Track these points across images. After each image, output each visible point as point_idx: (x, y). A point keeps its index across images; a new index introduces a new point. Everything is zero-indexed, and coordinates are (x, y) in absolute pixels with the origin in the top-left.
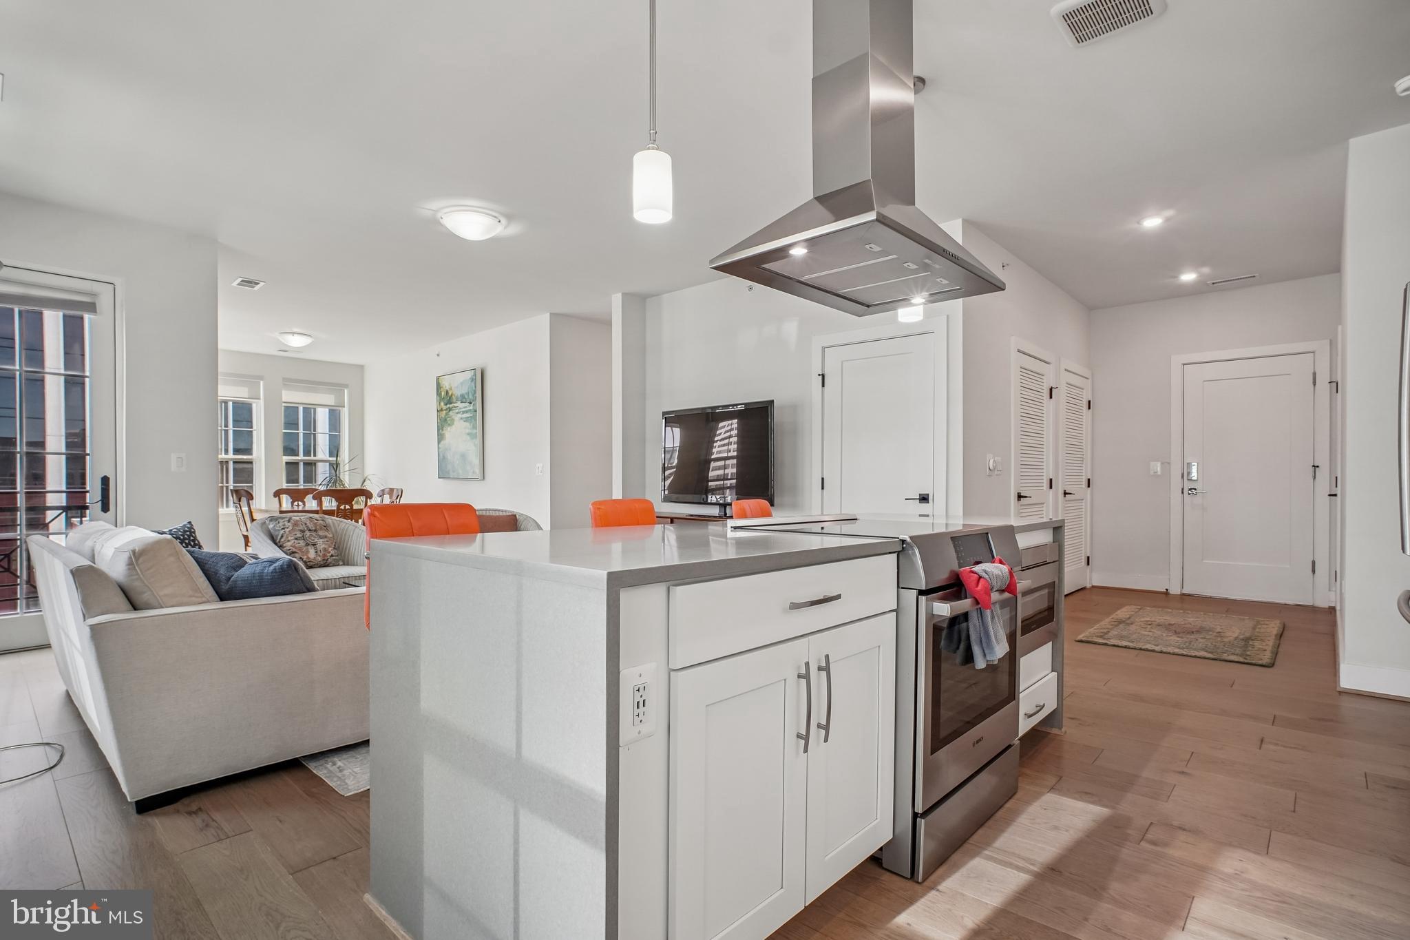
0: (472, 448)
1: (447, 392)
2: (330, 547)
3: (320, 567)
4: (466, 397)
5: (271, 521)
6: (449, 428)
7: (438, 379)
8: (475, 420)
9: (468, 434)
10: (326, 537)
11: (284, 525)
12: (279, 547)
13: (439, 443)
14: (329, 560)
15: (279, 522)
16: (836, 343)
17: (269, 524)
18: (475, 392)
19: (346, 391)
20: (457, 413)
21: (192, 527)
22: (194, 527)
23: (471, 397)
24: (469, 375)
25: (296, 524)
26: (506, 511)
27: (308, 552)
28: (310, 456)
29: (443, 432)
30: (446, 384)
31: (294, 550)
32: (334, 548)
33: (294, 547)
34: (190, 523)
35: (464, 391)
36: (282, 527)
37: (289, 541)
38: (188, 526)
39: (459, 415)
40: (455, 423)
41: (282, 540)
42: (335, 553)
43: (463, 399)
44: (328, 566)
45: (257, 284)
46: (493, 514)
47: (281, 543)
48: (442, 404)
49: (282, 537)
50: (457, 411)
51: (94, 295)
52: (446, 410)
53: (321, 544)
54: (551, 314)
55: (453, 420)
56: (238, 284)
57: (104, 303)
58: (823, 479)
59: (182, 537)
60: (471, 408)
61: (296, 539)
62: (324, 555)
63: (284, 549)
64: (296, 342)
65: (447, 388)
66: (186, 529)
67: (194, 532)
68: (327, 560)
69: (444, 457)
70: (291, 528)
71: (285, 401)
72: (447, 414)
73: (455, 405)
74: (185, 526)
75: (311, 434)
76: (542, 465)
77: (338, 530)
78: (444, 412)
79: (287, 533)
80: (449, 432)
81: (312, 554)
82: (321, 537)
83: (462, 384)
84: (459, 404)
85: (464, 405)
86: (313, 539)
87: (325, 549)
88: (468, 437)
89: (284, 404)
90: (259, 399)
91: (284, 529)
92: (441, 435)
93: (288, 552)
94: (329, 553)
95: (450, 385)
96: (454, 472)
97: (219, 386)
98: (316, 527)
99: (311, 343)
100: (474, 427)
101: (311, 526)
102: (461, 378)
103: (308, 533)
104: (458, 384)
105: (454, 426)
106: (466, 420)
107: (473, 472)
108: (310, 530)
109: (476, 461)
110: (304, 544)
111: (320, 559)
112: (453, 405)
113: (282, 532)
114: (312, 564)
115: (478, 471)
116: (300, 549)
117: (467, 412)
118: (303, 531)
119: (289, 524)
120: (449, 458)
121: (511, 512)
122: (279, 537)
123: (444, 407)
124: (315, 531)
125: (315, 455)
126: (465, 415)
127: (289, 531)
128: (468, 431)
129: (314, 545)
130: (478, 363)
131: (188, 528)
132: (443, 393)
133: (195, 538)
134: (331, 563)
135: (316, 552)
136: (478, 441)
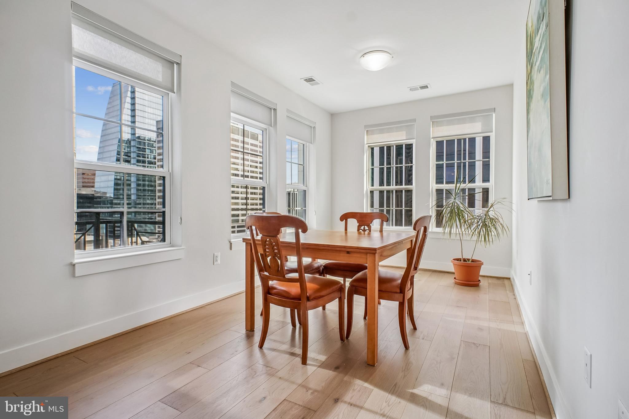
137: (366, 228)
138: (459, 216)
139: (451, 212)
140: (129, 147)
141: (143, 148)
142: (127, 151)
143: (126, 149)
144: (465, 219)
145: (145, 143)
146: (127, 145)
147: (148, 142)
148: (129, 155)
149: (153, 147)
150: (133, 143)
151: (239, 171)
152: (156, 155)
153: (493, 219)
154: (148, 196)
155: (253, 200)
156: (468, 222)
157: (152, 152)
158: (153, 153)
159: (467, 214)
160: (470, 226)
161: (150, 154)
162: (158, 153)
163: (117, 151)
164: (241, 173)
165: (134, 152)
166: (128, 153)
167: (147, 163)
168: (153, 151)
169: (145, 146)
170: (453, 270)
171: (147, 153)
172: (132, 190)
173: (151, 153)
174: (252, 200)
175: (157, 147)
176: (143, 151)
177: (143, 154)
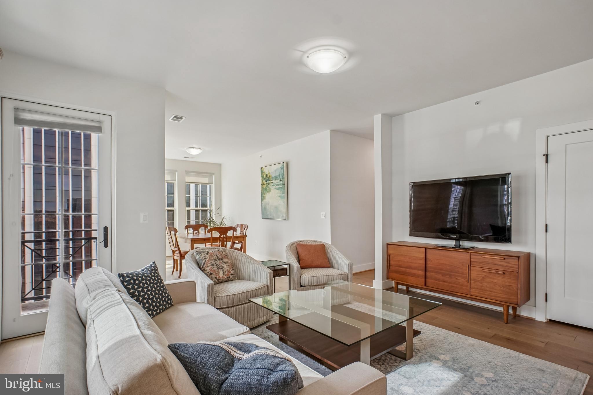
0: (281, 204)
1: (267, 175)
2: (230, 269)
3: (225, 282)
4: (278, 177)
5: (197, 254)
6: (268, 194)
7: (261, 169)
8: (284, 189)
9: (279, 196)
10: (228, 262)
11: (205, 256)
12: (202, 270)
13: (262, 200)
14: (231, 277)
15: (202, 255)
16: (554, 134)
17: (196, 256)
18: (284, 174)
19: (213, 176)
20: (273, 186)
21: (155, 267)
22: (157, 266)
23: (281, 177)
24: (280, 166)
25: (211, 256)
26: (317, 241)
27: (219, 273)
28: (198, 207)
29: (265, 195)
30: (266, 171)
31: (212, 272)
32: (233, 269)
33: (211, 270)
34: (154, 262)
35: (277, 174)
36: (204, 258)
37: (208, 267)
38: (153, 265)
39: (274, 187)
40: (271, 191)
41: (204, 266)
43: (276, 178)
44: (230, 281)
45: (182, 118)
46: (310, 243)
47: (204, 268)
48: (264, 181)
49: (204, 264)
50: (273, 184)
51: (101, 122)
52: (266, 184)
53: (226, 268)
54: (331, 130)
55: (270, 190)
56: (172, 120)
57: (106, 127)
58: (546, 225)
59: (150, 275)
60: (281, 183)
61: (212, 265)
62: (228, 275)
63: (206, 272)
64: (195, 152)
65: (267, 173)
66: (153, 268)
67: (157, 270)
69: (265, 208)
70: (209, 258)
71: (187, 181)
72: (266, 186)
73: (271, 181)
74: (151, 265)
75: (198, 197)
76: (325, 213)
77: (232, 257)
78: (265, 185)
79: (207, 261)
80: (268, 196)
81: (221, 275)
82: (225, 263)
83: (276, 170)
84: (274, 181)
85: (277, 181)
86: (221, 264)
87: (228, 271)
88: (279, 198)
89: (186, 183)
90: (176, 181)
91: (205, 259)
92: (263, 197)
93: (208, 273)
94: (230, 273)
95: (268, 171)
96: (270, 215)
97: (166, 176)
98: (222, 256)
99: (201, 153)
100: (283, 193)
101: (219, 256)
102: (275, 167)
103: (218, 261)
104: (273, 171)
105: (271, 193)
106: (278, 189)
107: (282, 216)
108: (219, 259)
109: (284, 210)
110: (217, 268)
112: (270, 181)
113: (204, 261)
114: (221, 280)
115: (285, 215)
116: (215, 271)
117: (278, 185)
118: (215, 260)
119: (208, 256)
120: (268, 208)
121: (321, 242)
122: (202, 264)
123: (265, 183)
124: (222, 259)
125: (199, 207)
126: (278, 187)
127: (208, 260)
128: (279, 195)
129: (222, 268)
130: (285, 160)
131: (153, 267)
132: (264, 176)
133: (158, 274)
134: (231, 279)
135: (224, 273)
136: (285, 200)
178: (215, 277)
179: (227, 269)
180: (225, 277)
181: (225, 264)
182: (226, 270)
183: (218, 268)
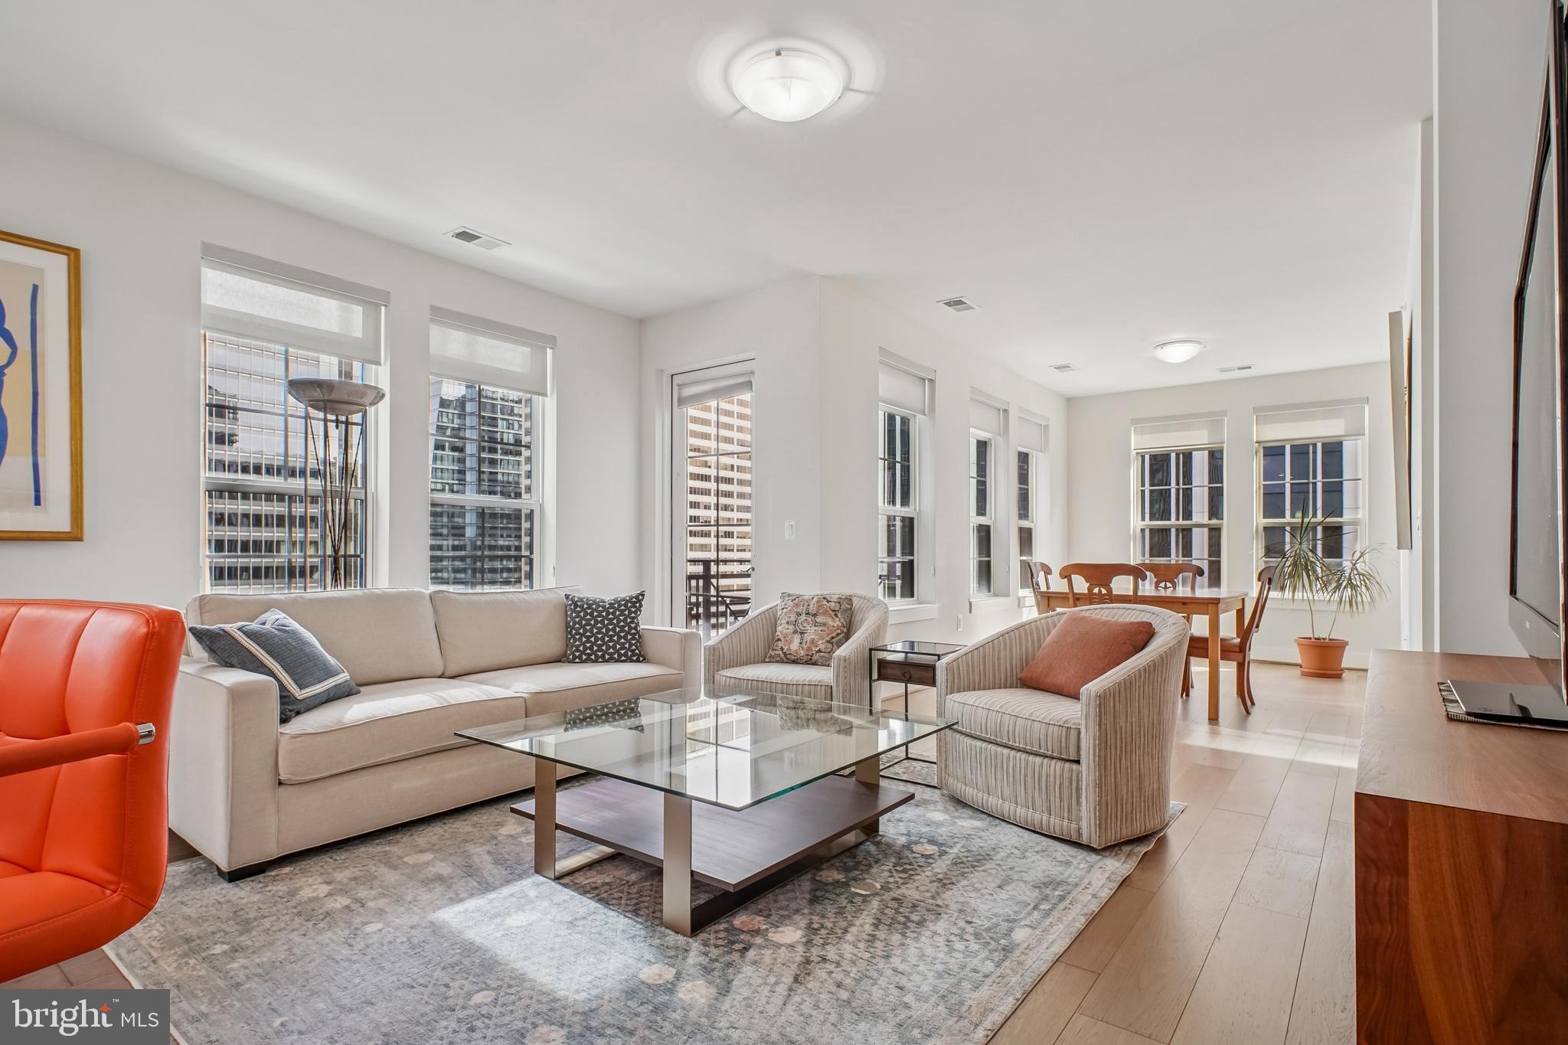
25: (796, 604)
27: (792, 641)
42: (826, 648)
61: (788, 623)
62: (809, 649)
64: (1177, 354)
68: (812, 656)
81: (795, 646)
87: (813, 641)
94: (817, 646)
98: (818, 610)
101: (813, 608)
103: (803, 617)
108: (808, 613)
111: (802, 652)
118: (799, 614)
129: (802, 633)
137: (1169, 585)
138: (1308, 570)
139: (1295, 564)
140: (462, 416)
141: (490, 418)
142: (457, 426)
143: (456, 421)
144: (1317, 575)
145: (494, 406)
146: (457, 412)
147: (503, 403)
148: (462, 434)
149: (512, 416)
150: (470, 407)
151: (710, 467)
152: (522, 432)
153: (1363, 575)
154: (502, 528)
155: (744, 538)
156: (1322, 580)
157: (511, 426)
158: (513, 429)
159: (1321, 567)
160: (1325, 585)
161: (508, 431)
162: (526, 429)
163: (437, 425)
164: (712, 472)
165: (472, 428)
166: (459, 429)
167: (499, 451)
168: (513, 424)
169: (496, 413)
170: (1299, 661)
171: (499, 429)
172: (468, 516)
173: (509, 428)
174: (741, 538)
175: (523, 416)
176: (489, 426)
177: (490, 431)
178: (782, 649)
179: (813, 637)
180: (802, 653)
181: (815, 626)
182: (809, 638)
183: (795, 632)
